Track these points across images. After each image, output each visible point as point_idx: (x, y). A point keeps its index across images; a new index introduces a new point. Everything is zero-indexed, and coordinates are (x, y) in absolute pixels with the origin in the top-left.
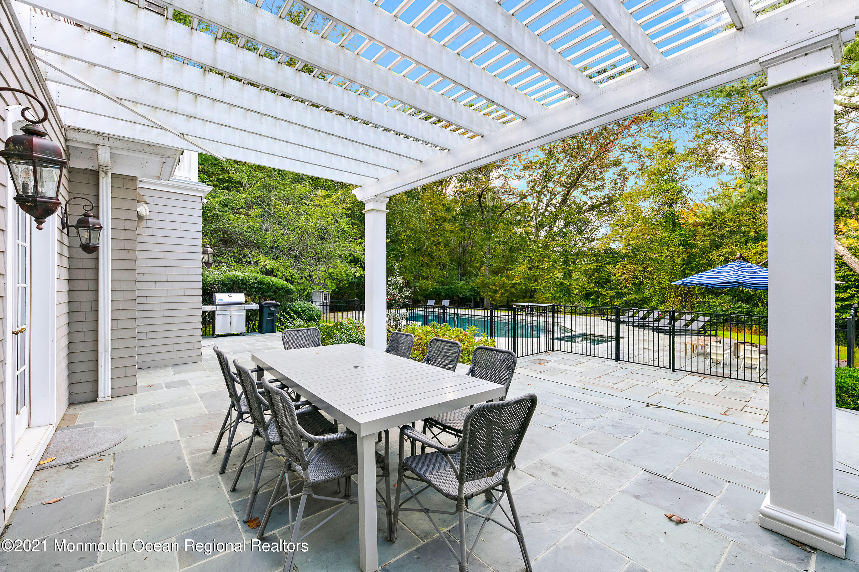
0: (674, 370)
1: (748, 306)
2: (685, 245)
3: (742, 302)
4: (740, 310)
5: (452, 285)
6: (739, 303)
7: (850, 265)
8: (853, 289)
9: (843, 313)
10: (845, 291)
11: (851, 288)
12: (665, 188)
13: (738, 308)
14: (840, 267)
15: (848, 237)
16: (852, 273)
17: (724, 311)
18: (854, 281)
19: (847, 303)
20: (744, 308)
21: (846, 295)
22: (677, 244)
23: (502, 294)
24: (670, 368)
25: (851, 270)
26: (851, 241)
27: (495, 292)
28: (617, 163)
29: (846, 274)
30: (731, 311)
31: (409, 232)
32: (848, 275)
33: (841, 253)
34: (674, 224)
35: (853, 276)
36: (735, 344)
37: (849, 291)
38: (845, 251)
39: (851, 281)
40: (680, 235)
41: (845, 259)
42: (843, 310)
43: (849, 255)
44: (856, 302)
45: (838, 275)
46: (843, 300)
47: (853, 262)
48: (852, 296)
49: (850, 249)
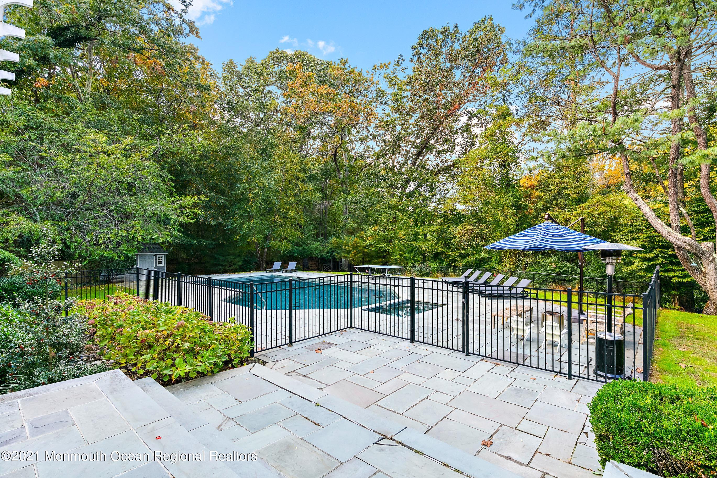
0: (468, 354)
1: (571, 265)
2: (517, 207)
3: (568, 261)
4: (565, 269)
5: (306, 245)
6: (565, 263)
7: (654, 226)
8: (658, 250)
9: (649, 272)
10: (651, 251)
11: (656, 249)
12: (498, 150)
13: (564, 267)
14: (647, 228)
15: (656, 201)
16: (657, 234)
17: (552, 270)
18: (658, 242)
19: (652, 263)
20: (568, 267)
21: (652, 255)
22: (509, 205)
23: (355, 254)
24: (463, 351)
25: (656, 231)
26: (657, 205)
27: (349, 252)
28: (467, 129)
30: (557, 270)
31: (256, 191)
32: (653, 236)
33: (647, 215)
34: (508, 186)
35: (658, 236)
36: (543, 314)
37: (654, 251)
38: (651, 213)
39: (656, 242)
40: (513, 196)
41: (650, 220)
42: (649, 269)
43: (654, 216)
44: (660, 262)
45: (645, 235)
46: (649, 260)
47: (657, 223)
48: (657, 256)
49: (655, 211)
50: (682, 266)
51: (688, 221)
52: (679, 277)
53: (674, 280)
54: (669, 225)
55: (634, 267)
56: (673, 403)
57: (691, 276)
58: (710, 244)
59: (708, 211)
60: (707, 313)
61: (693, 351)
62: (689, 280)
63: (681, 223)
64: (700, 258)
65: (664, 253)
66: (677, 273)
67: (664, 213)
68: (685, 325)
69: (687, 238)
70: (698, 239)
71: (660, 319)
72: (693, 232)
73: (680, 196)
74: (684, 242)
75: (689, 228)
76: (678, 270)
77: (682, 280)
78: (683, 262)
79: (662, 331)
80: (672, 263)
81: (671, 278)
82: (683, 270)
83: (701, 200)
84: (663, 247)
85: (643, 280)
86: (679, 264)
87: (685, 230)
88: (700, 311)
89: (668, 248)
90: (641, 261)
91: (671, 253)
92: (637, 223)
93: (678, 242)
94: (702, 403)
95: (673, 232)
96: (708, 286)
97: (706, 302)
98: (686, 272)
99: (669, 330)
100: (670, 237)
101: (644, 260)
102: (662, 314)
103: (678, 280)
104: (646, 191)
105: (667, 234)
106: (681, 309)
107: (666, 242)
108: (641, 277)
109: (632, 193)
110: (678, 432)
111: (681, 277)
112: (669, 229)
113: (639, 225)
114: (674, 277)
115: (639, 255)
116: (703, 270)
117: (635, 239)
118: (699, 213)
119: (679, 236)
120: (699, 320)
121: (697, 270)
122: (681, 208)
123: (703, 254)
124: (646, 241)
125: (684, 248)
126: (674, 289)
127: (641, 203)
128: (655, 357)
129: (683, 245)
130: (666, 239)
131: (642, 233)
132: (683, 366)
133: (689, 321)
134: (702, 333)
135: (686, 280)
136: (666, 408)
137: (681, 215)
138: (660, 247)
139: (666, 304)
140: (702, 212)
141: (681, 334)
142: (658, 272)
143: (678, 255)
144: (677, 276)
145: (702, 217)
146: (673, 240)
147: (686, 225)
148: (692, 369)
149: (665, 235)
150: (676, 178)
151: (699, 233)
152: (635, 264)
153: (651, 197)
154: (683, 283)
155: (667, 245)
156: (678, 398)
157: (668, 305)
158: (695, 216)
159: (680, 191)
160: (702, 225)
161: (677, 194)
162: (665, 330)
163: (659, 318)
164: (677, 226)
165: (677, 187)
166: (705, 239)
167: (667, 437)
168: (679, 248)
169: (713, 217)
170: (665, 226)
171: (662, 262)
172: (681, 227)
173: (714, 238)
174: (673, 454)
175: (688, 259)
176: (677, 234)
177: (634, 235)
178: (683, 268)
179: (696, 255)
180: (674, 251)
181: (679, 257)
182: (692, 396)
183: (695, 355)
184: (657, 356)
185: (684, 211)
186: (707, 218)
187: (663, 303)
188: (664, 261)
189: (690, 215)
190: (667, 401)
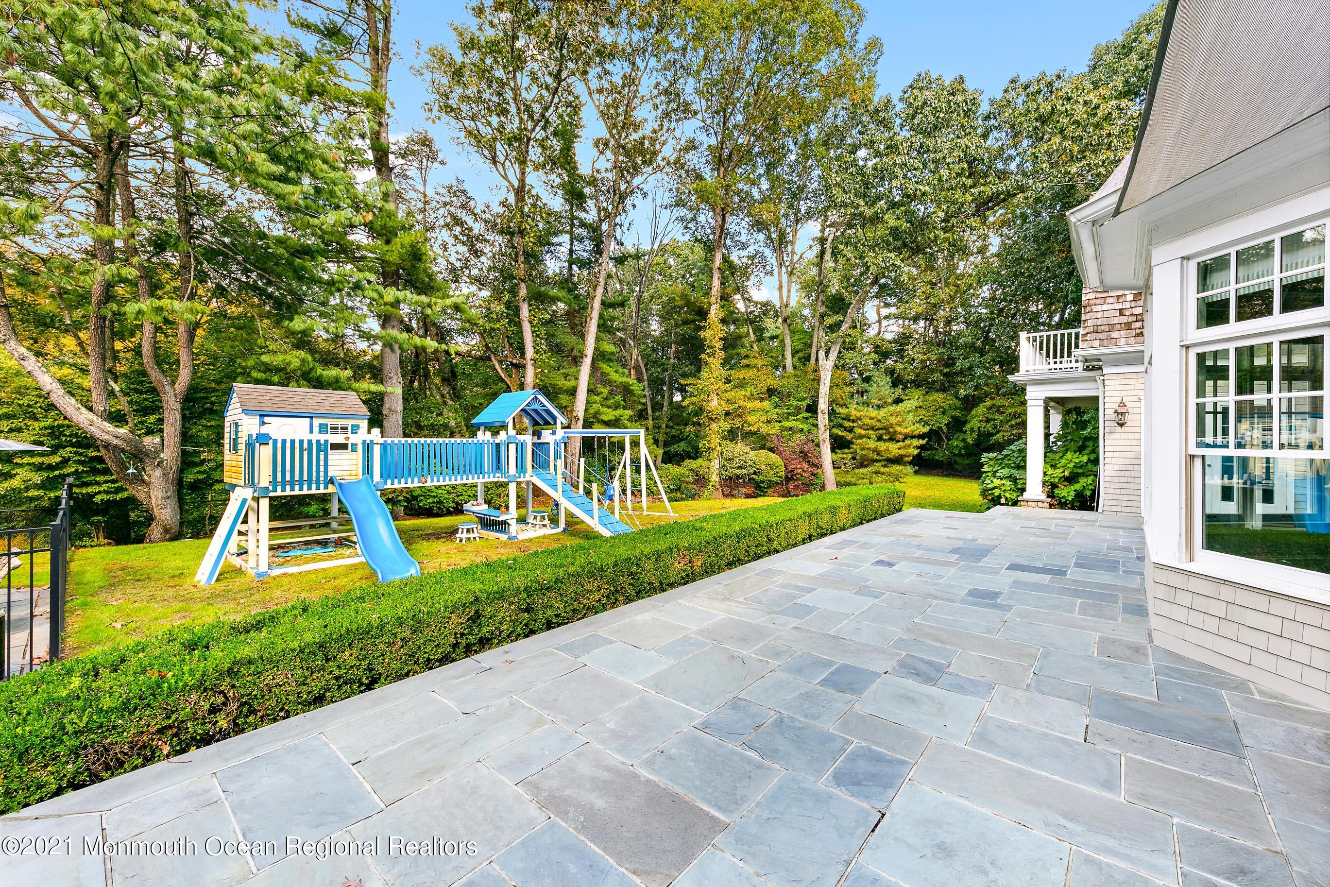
7: (62, 409)
8: (69, 449)
9: (51, 490)
10: (55, 453)
11: (64, 447)
14: (46, 411)
15: (61, 364)
16: (66, 422)
18: (70, 436)
19: (57, 473)
21: (56, 459)
25: (65, 418)
26: (66, 371)
29: (56, 423)
32: (59, 426)
33: (47, 388)
35: (69, 427)
37: (61, 451)
38: (54, 385)
39: (65, 435)
41: (54, 398)
42: (49, 484)
43: (61, 392)
44: (73, 470)
45: (42, 424)
46: (50, 467)
47: (69, 405)
48: (65, 461)
49: (62, 382)
50: (112, 475)
51: (122, 405)
52: (107, 492)
53: (98, 499)
54: (91, 409)
55: (15, 483)
56: (116, 670)
57: (126, 490)
58: (157, 440)
59: (154, 390)
60: (151, 542)
61: (132, 600)
62: (125, 495)
63: (112, 406)
64: (141, 461)
65: (81, 454)
66: (104, 487)
67: (80, 387)
68: (118, 566)
69: (123, 431)
70: (139, 432)
71: (73, 567)
72: (132, 420)
73: (109, 364)
74: (116, 437)
75: (125, 415)
76: (106, 482)
77: (111, 497)
78: (114, 468)
79: (79, 584)
80: (95, 471)
81: (91, 496)
82: (113, 481)
83: (144, 373)
84: (78, 445)
85: (33, 505)
86: (107, 471)
87: (117, 418)
88: (140, 540)
89: (88, 447)
90: (32, 471)
91: (94, 454)
92: (25, 401)
93: (106, 437)
94: (157, 652)
95: (98, 421)
96: (153, 501)
97: (150, 525)
98: (119, 484)
99: (92, 579)
100: (92, 428)
101: (39, 468)
102: (76, 557)
103: (105, 497)
104: (36, 342)
105: (87, 423)
106: (109, 544)
107: (86, 437)
108: (31, 499)
109: (13, 343)
110: (125, 706)
111: (111, 493)
112: (91, 416)
113: (29, 406)
114: (99, 493)
115: (27, 460)
116: (146, 478)
117: (19, 430)
118: (142, 393)
119: (108, 426)
120: (140, 553)
121: (138, 479)
122: (112, 383)
123: (146, 454)
124: (44, 435)
125: (116, 446)
126: (97, 514)
127: (32, 363)
128: (69, 629)
129: (115, 442)
130: (85, 432)
131: (37, 420)
132: (118, 626)
133: (126, 558)
134: (147, 571)
135: (119, 497)
136: (106, 680)
137: (111, 394)
138: (72, 445)
139: (81, 539)
140: (146, 393)
141: (112, 580)
142: (71, 486)
143: (105, 457)
144: (105, 492)
145: (146, 399)
146: (97, 433)
147: (119, 411)
148: (134, 625)
149: (82, 425)
150: (103, 333)
151: (142, 422)
152: (18, 477)
153: (47, 354)
154: (115, 501)
155: (85, 442)
156: (123, 661)
157: (87, 541)
158: (135, 397)
159: (109, 354)
160: (145, 411)
161: (104, 359)
162: (85, 580)
163: (72, 564)
164: (105, 410)
165: (104, 348)
166: (149, 432)
167: (109, 721)
168: (107, 446)
169: (161, 401)
170: (83, 410)
171: (77, 470)
172: (110, 413)
173: (161, 431)
174: (119, 739)
175: (123, 463)
176: (105, 423)
177: (16, 423)
178: (114, 477)
179: (135, 456)
180: (99, 451)
181: (108, 461)
182: (143, 650)
183: (136, 605)
184: (73, 624)
185: (117, 388)
186: (153, 402)
187: (78, 538)
188: (81, 468)
189: (126, 394)
190: (104, 673)
